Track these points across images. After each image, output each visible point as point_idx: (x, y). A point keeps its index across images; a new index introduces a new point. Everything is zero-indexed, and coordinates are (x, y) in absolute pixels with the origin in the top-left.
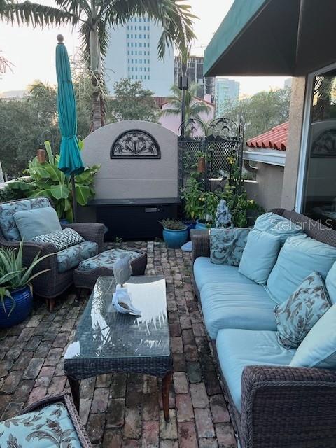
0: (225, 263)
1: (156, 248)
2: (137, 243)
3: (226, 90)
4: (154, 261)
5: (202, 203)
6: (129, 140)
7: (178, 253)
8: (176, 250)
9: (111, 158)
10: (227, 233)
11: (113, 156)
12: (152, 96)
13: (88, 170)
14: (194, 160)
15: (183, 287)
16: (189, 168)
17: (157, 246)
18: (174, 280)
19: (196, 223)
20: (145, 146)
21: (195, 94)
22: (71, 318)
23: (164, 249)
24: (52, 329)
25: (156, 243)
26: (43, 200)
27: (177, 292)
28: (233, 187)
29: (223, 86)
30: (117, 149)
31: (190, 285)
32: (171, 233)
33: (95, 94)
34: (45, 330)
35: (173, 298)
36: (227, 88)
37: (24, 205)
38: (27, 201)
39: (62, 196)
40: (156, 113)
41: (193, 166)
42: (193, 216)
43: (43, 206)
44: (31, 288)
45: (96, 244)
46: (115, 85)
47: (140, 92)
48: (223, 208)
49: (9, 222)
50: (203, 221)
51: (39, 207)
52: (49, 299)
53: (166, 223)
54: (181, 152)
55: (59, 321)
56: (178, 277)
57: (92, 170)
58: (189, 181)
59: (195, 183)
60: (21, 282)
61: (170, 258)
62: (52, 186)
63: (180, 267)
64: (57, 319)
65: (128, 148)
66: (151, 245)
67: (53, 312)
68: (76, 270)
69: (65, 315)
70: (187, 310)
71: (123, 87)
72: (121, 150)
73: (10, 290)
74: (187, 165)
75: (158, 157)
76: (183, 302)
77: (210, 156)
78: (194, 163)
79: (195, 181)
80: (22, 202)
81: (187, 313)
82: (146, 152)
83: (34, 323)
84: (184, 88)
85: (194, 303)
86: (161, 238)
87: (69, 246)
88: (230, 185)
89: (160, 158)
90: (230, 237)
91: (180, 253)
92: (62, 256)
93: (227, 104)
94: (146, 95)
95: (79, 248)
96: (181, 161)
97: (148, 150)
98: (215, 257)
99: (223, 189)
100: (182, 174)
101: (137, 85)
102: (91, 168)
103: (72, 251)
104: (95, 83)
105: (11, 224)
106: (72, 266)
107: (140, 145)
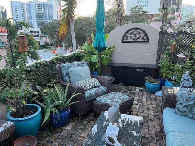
0: (186, 116)
1: (140, 91)
2: (130, 87)
3: (187, 10)
4: (138, 100)
5: (171, 69)
6: (132, 33)
7: (153, 96)
8: (152, 95)
9: (122, 42)
10: (189, 95)
11: (123, 42)
12: (148, 13)
13: (110, 48)
14: (168, 45)
15: (154, 121)
16: (165, 49)
17: (141, 90)
18: (148, 114)
19: (166, 80)
20: (140, 37)
21: (170, 12)
22: (88, 128)
23: (145, 93)
24: (77, 133)
25: (140, 88)
26: (84, 63)
27: (150, 123)
28: (192, 62)
29: (185, 8)
30: (125, 38)
31: (158, 120)
32: (150, 85)
33: (119, 12)
34: (74, 133)
35: (147, 127)
36: (188, 9)
37: (74, 65)
38: (76, 63)
39: (95, 61)
40: (149, 21)
41: (167, 48)
42: (164, 76)
43: (83, 66)
44: (69, 109)
45: (106, 88)
46: (130, 9)
47: (142, 12)
48: (187, 77)
49: (66, 73)
50: (170, 80)
51: (82, 66)
52: (79, 115)
53: (148, 79)
54: (160, 40)
55: (81, 129)
56: (151, 112)
57: (112, 48)
58: (164, 56)
59: (168, 58)
60: (65, 105)
61: (148, 99)
62: (92, 55)
63: (153, 106)
64: (81, 127)
65: (131, 37)
66: (137, 89)
67: (80, 122)
68: (94, 101)
69: (86, 126)
70: (155, 138)
71: (134, 10)
72: (127, 38)
73: (59, 110)
74: (163, 47)
75: (147, 42)
76: (153, 132)
77: (179, 43)
78: (168, 46)
79: (168, 56)
80: (74, 63)
81: (155, 141)
82: (141, 40)
83: (69, 127)
84: (165, 9)
85: (160, 134)
86: (144, 86)
87: (93, 88)
88: (190, 60)
89: (148, 43)
90: (191, 98)
91: (154, 97)
92: (87, 94)
93: (188, 16)
94: (145, 12)
95: (97, 90)
96: (160, 45)
97: (142, 39)
98: (179, 110)
99: (185, 62)
100: (160, 52)
101: (141, 8)
102: (112, 47)
103: (93, 91)
104: (119, 6)
105: (67, 74)
106: (92, 99)
107: (138, 36)
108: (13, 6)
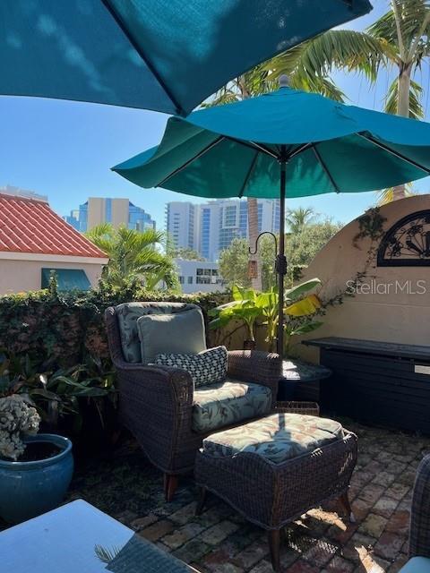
6: (415, 230)
9: (378, 265)
11: (381, 262)
65: (411, 245)
72: (397, 249)
108: (171, 214)
